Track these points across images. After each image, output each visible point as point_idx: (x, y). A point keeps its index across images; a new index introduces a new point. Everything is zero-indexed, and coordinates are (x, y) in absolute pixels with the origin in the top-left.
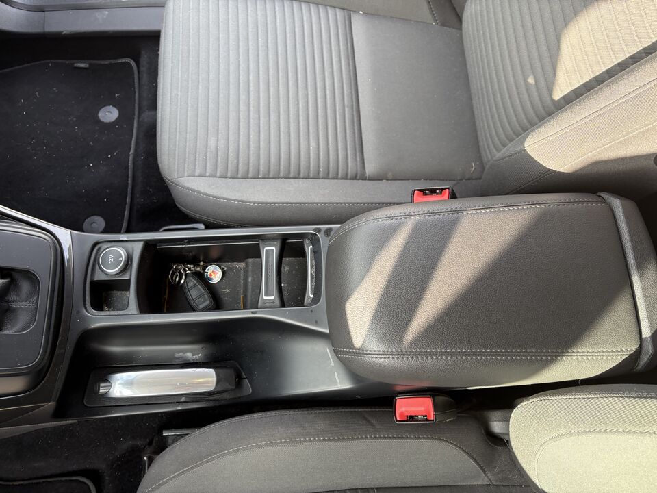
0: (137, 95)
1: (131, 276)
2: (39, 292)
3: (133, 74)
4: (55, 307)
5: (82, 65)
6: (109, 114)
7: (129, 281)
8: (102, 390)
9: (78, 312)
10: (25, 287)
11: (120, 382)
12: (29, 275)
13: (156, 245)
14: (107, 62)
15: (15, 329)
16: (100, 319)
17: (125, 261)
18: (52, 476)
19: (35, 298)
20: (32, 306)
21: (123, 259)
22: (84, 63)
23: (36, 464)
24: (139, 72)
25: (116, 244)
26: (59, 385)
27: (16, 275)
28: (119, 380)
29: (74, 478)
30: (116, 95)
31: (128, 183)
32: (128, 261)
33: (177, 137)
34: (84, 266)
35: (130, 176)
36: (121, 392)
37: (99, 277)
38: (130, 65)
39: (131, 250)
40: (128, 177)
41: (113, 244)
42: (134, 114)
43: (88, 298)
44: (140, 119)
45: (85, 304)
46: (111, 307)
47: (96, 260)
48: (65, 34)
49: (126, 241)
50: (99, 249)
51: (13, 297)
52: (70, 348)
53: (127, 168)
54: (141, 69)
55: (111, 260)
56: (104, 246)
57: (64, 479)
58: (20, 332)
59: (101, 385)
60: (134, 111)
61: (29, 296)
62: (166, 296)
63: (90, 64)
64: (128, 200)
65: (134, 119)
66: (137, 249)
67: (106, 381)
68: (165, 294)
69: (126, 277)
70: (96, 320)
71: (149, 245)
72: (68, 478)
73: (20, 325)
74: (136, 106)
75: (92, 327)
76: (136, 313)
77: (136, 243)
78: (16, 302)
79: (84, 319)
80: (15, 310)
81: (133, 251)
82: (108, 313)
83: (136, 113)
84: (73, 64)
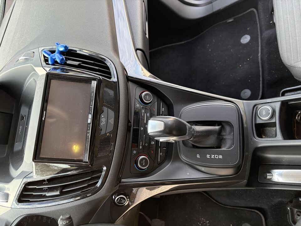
0: (258, 25)
1: (276, 120)
2: (234, 131)
3: (255, 15)
4: (241, 137)
5: (230, 20)
6: (246, 39)
7: (275, 122)
8: (268, 177)
9: (251, 139)
10: (228, 128)
11: (277, 173)
12: (228, 123)
13: (288, 103)
14: (242, 14)
15: (226, 147)
16: (263, 142)
17: (272, 113)
18: (242, 207)
19: (232, 134)
20: (232, 137)
21: (271, 112)
22: (231, 19)
23: (235, 201)
24: (258, 13)
25: (265, 104)
26: (247, 173)
27: (224, 124)
28: (276, 173)
29: (253, 210)
30: (248, 29)
31: (260, 71)
32: (273, 113)
33: (291, 41)
34: (251, 117)
35: (260, 66)
36: (278, 179)
37: (259, 121)
38: (253, 11)
39: (274, 107)
40: (259, 67)
41: (264, 104)
42: (258, 35)
43: (255, 132)
44: (263, 37)
45: (254, 135)
46: (267, 136)
47: (256, 113)
48: (222, 9)
49: (271, 102)
50: (257, 108)
51: (223, 133)
52: (250, 156)
53: (258, 63)
54: (259, 11)
55: (264, 113)
56: (259, 106)
57: (248, 209)
58: (228, 149)
59: (268, 174)
60: (258, 34)
61: (230, 133)
62: (295, 128)
63: (234, 19)
64: (261, 79)
65: (258, 37)
66: (277, 106)
67: (270, 173)
68: (295, 127)
69: (273, 121)
70: (260, 143)
71: (284, 103)
72: (250, 210)
73: (228, 146)
74: (259, 30)
75: (259, 146)
76: (281, 139)
77: (277, 103)
78: (225, 135)
79: (255, 142)
80: (225, 139)
81: (275, 107)
82: (266, 139)
83: (259, 34)
84: (226, 21)
